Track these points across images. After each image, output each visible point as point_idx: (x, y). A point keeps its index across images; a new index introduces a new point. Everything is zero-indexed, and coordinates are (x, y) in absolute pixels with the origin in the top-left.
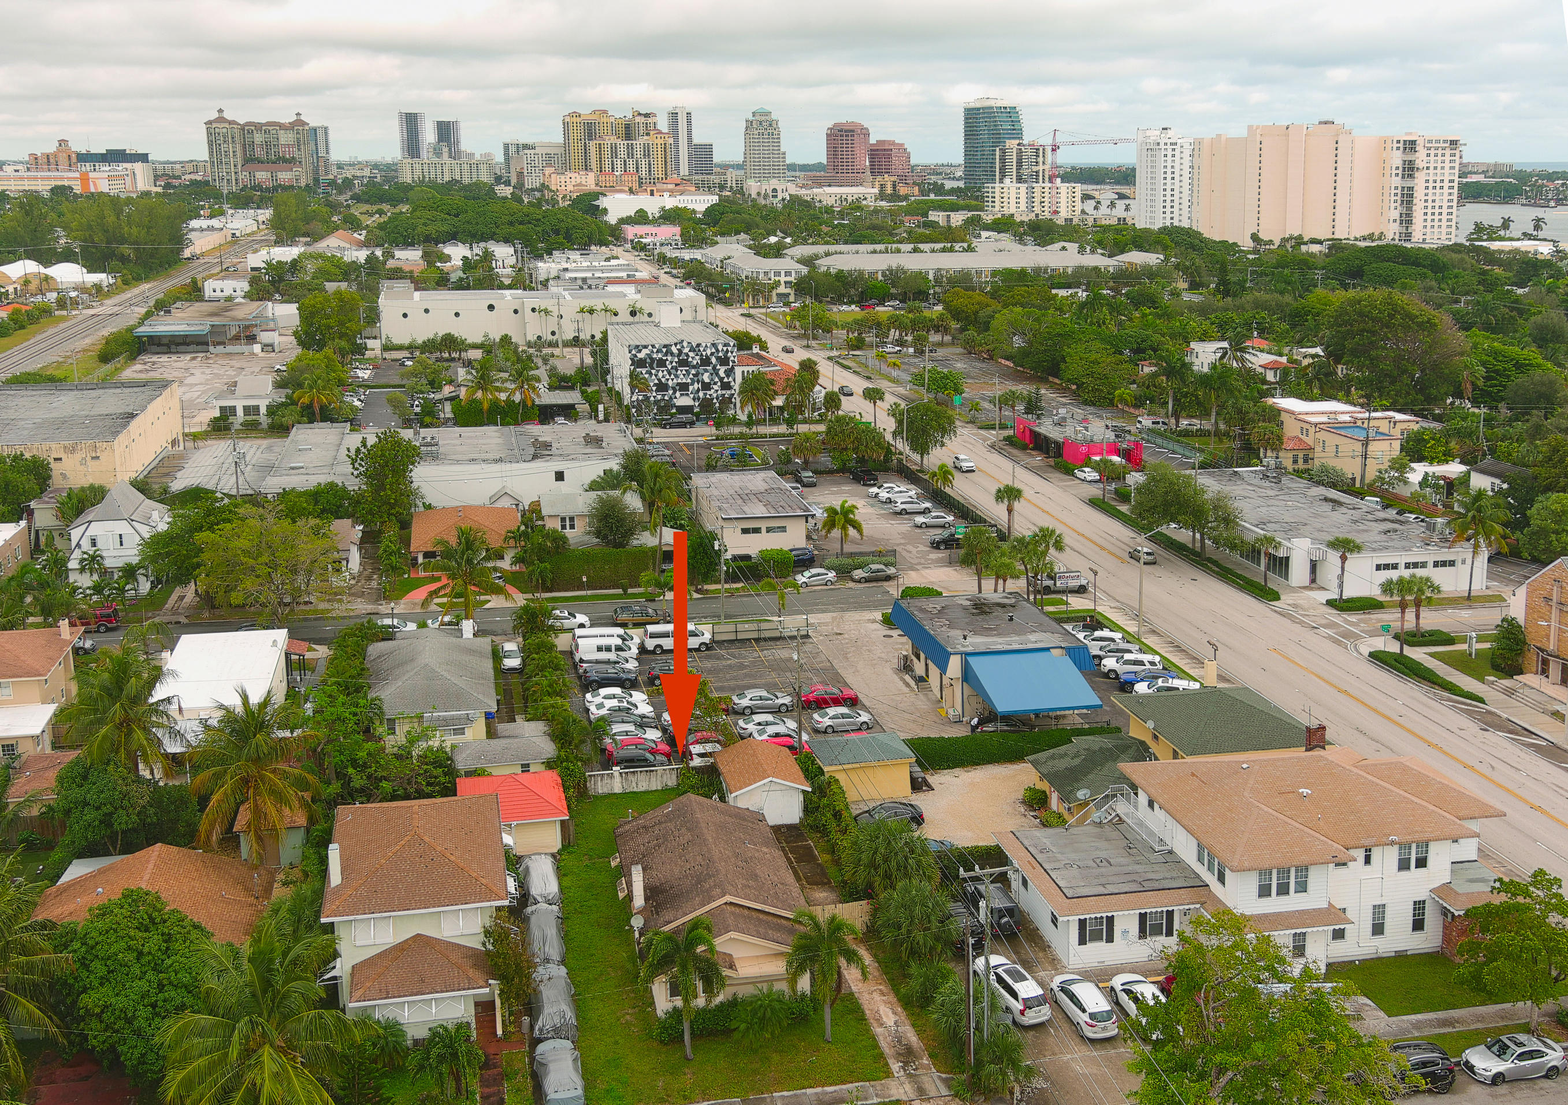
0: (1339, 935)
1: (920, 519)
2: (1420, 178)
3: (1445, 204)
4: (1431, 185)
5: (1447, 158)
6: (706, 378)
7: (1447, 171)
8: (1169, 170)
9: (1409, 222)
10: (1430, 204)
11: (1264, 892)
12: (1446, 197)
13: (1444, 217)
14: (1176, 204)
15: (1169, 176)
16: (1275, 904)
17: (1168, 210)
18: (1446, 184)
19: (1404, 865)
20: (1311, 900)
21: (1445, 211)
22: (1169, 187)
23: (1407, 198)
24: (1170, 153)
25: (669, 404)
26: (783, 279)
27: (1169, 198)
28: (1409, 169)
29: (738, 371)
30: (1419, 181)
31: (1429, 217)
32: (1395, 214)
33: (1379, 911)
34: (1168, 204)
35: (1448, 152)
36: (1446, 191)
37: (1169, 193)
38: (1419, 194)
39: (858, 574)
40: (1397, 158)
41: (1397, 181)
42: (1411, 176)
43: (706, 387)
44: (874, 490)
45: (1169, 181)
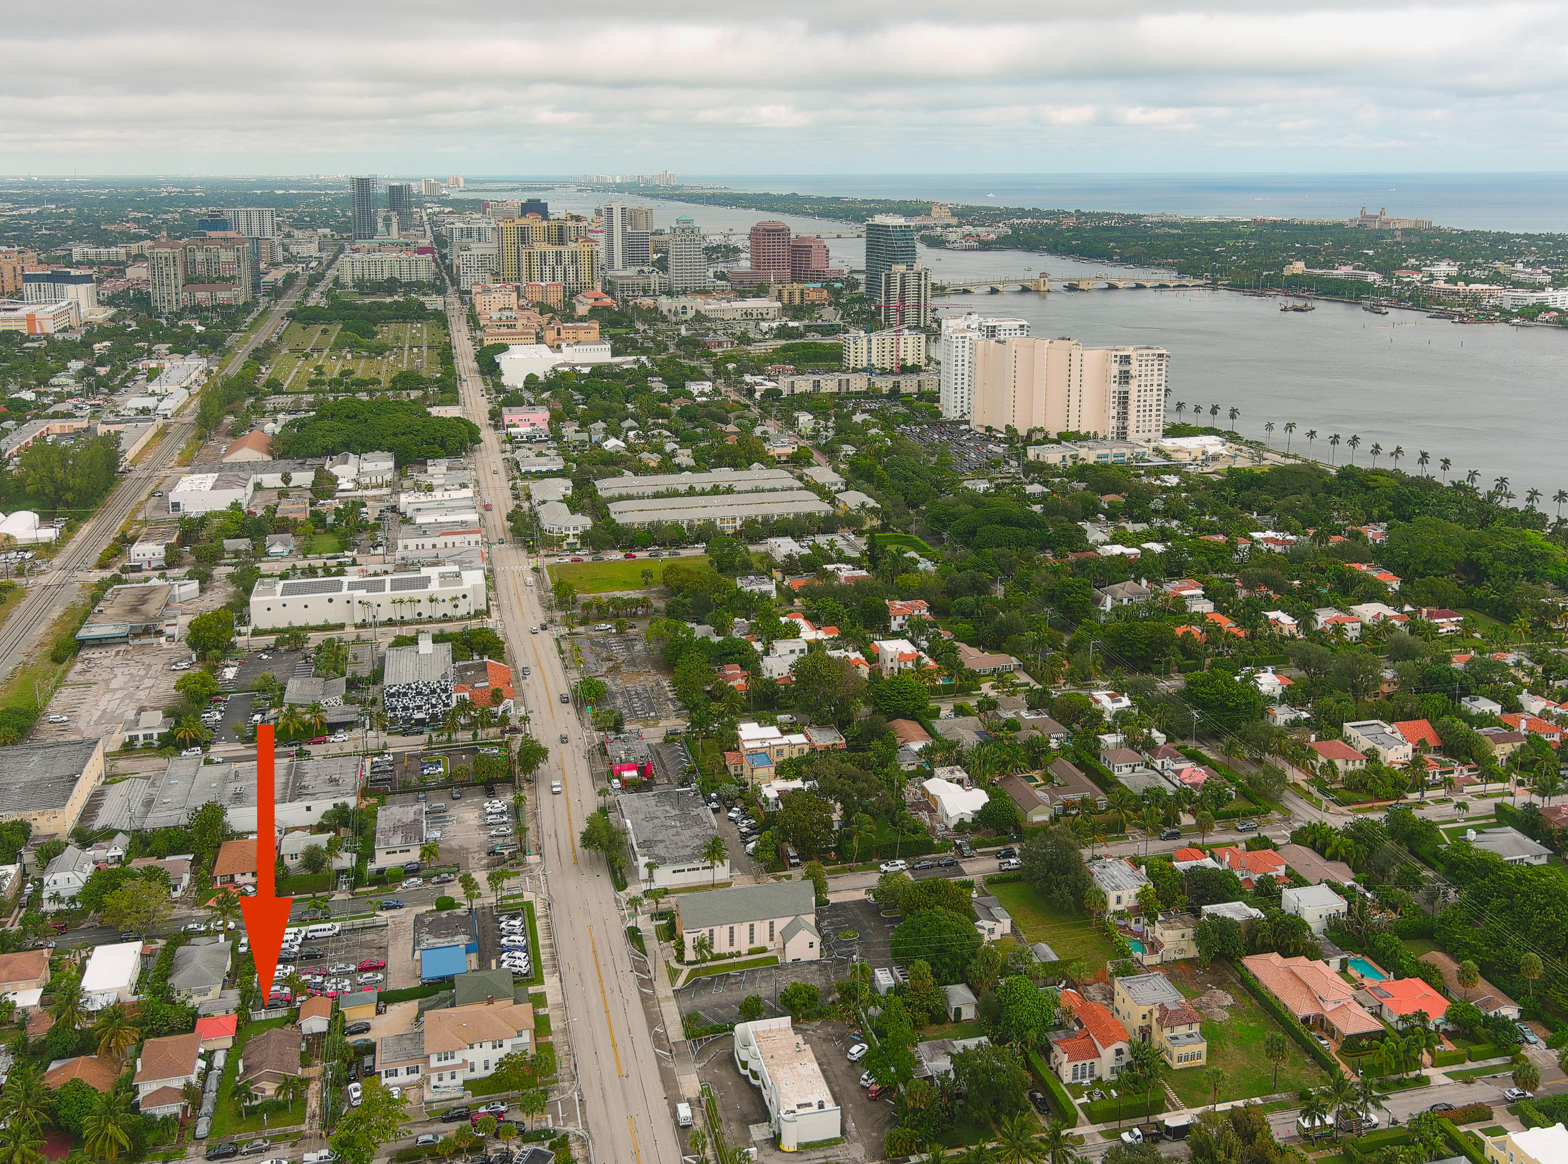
0: (472, 1070)
1: (493, 832)
2: (1134, 384)
3: (1154, 403)
4: (1143, 388)
5: (1156, 367)
6: (434, 701)
7: (1156, 377)
8: (960, 359)
9: (1126, 419)
10: (1142, 403)
11: (440, 1060)
12: (1155, 398)
13: (1154, 413)
14: (966, 386)
15: (960, 363)
16: (443, 1063)
17: (959, 390)
18: (1155, 388)
19: (494, 1047)
20: (458, 1060)
21: (1154, 408)
22: (959, 373)
23: (1123, 400)
24: (960, 345)
25: (410, 718)
26: (571, 532)
27: (959, 381)
28: (1125, 377)
29: (454, 696)
30: (1133, 387)
31: (1141, 413)
32: (1114, 413)
33: (486, 1062)
34: (959, 386)
35: (1156, 363)
36: (1155, 392)
37: (959, 377)
38: (1133, 396)
39: (435, 879)
40: (1115, 369)
41: (1115, 387)
42: (1127, 383)
43: (434, 706)
44: (486, 804)
45: (960, 367)
